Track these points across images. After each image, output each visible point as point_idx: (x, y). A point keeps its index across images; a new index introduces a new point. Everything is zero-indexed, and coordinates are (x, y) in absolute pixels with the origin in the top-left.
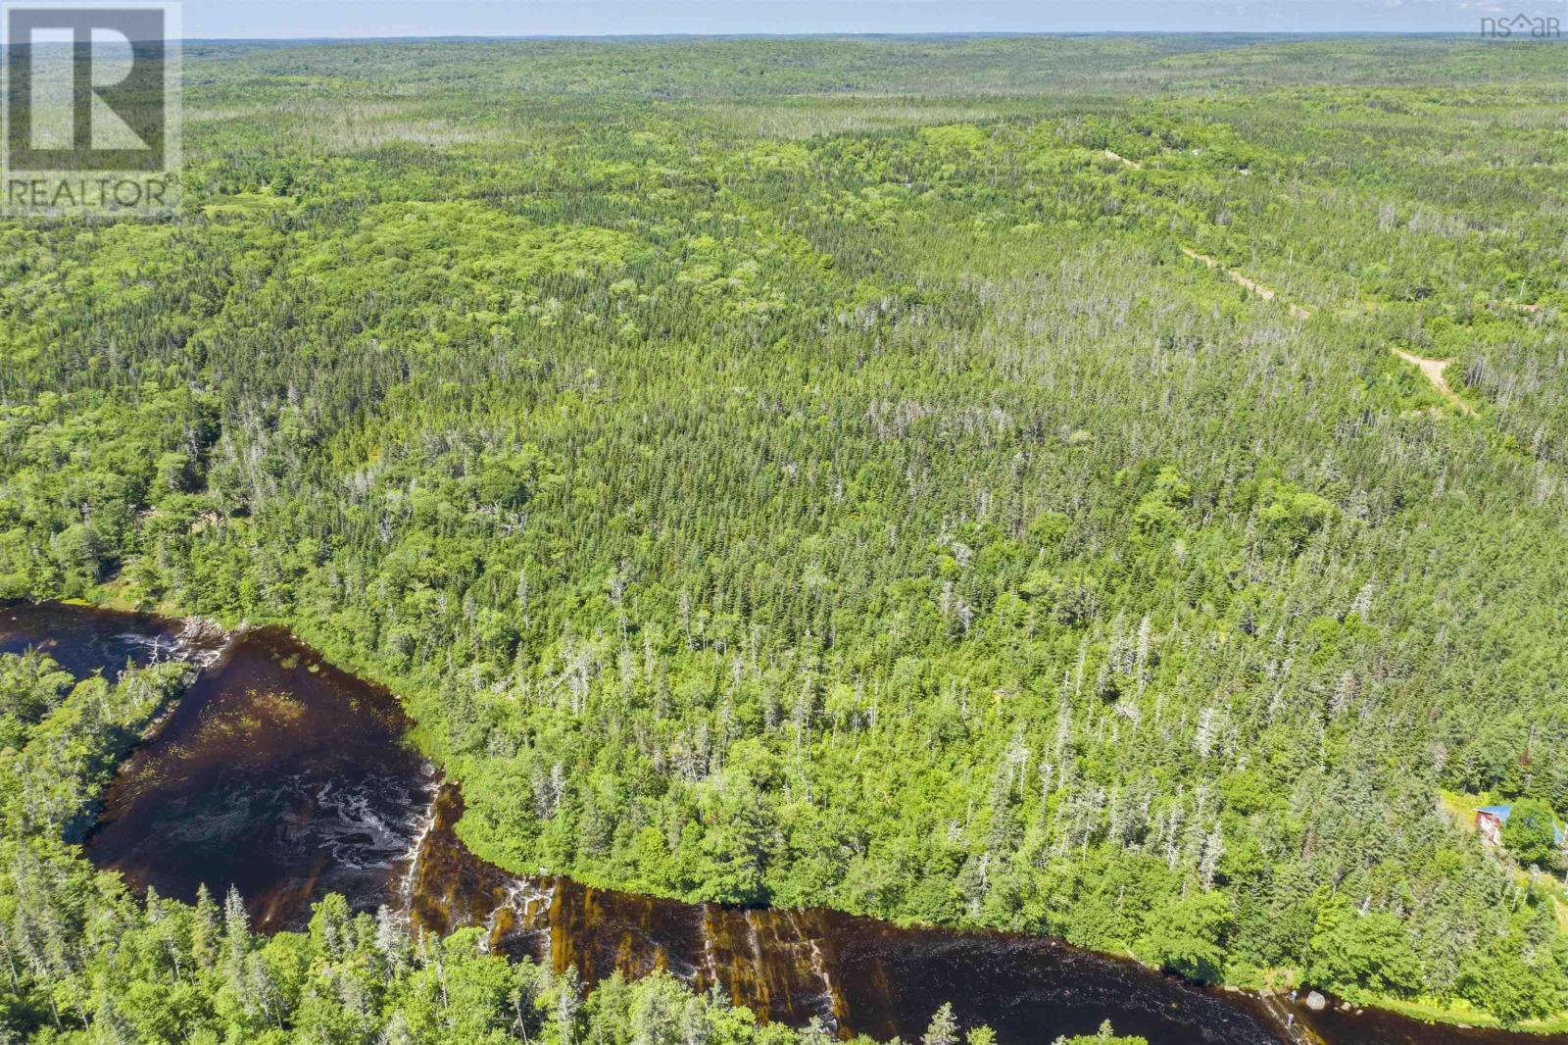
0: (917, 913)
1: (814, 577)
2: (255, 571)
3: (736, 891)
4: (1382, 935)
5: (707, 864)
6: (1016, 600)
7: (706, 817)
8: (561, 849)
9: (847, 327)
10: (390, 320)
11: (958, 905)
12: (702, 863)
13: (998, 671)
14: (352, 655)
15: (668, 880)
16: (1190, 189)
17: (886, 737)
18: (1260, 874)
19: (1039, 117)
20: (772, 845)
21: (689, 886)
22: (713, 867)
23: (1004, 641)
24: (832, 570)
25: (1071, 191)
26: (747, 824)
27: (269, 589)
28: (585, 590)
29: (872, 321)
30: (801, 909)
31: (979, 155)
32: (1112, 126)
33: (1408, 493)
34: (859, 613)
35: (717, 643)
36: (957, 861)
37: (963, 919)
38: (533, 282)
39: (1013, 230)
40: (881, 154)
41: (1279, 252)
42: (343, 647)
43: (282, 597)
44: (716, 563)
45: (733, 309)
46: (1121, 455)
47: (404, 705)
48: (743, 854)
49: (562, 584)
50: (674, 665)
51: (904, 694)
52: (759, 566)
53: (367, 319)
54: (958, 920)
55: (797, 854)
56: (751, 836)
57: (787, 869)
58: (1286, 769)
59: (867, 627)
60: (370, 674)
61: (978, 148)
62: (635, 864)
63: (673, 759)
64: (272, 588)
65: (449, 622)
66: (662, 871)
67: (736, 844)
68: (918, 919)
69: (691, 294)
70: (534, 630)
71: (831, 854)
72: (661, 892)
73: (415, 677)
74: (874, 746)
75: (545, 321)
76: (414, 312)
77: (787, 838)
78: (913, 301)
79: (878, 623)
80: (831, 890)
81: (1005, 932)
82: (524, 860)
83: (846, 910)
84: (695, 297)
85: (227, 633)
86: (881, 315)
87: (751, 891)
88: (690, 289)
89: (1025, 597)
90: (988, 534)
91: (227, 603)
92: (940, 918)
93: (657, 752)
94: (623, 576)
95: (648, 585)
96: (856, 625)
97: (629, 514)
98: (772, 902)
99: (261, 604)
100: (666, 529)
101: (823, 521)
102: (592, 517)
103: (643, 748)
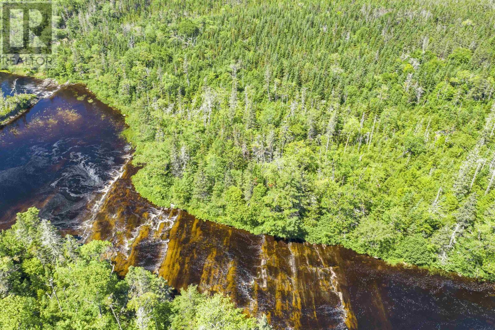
0: (401, 257)
1: (335, 70)
2: (72, 57)
3: (284, 230)
5: (266, 212)
6: (449, 86)
7: (269, 183)
8: (182, 195)
11: (432, 255)
12: (264, 211)
14: (109, 96)
15: (242, 219)
17: (376, 149)
20: (309, 204)
21: (255, 224)
22: (270, 214)
23: (440, 107)
24: (344, 66)
26: (294, 189)
27: (78, 66)
28: (219, 71)
30: (324, 245)
34: (359, 88)
35: (283, 98)
36: (432, 227)
37: (434, 264)
42: (105, 92)
43: (83, 70)
44: (286, 63)
47: (126, 119)
48: (290, 208)
49: (209, 68)
50: (260, 107)
51: (387, 128)
52: (307, 64)
54: (430, 265)
55: (324, 211)
56: (296, 197)
57: (317, 219)
59: (364, 95)
60: (114, 105)
62: (224, 207)
63: (253, 150)
66: (239, 213)
67: (286, 201)
68: (401, 261)
70: (191, 87)
71: (349, 214)
72: (238, 225)
73: (132, 106)
74: (369, 153)
77: (319, 201)
79: (369, 93)
80: (345, 236)
81: (463, 277)
82: (163, 198)
83: (354, 249)
85: (60, 85)
87: (294, 232)
89: (453, 84)
90: (428, 56)
91: (62, 72)
92: (418, 262)
93: (244, 145)
94: (238, 65)
95: (251, 70)
96: (358, 93)
97: (245, 41)
98: (306, 239)
99: (75, 74)
100: (262, 48)
101: (340, 49)
102: (227, 42)
103: (236, 143)
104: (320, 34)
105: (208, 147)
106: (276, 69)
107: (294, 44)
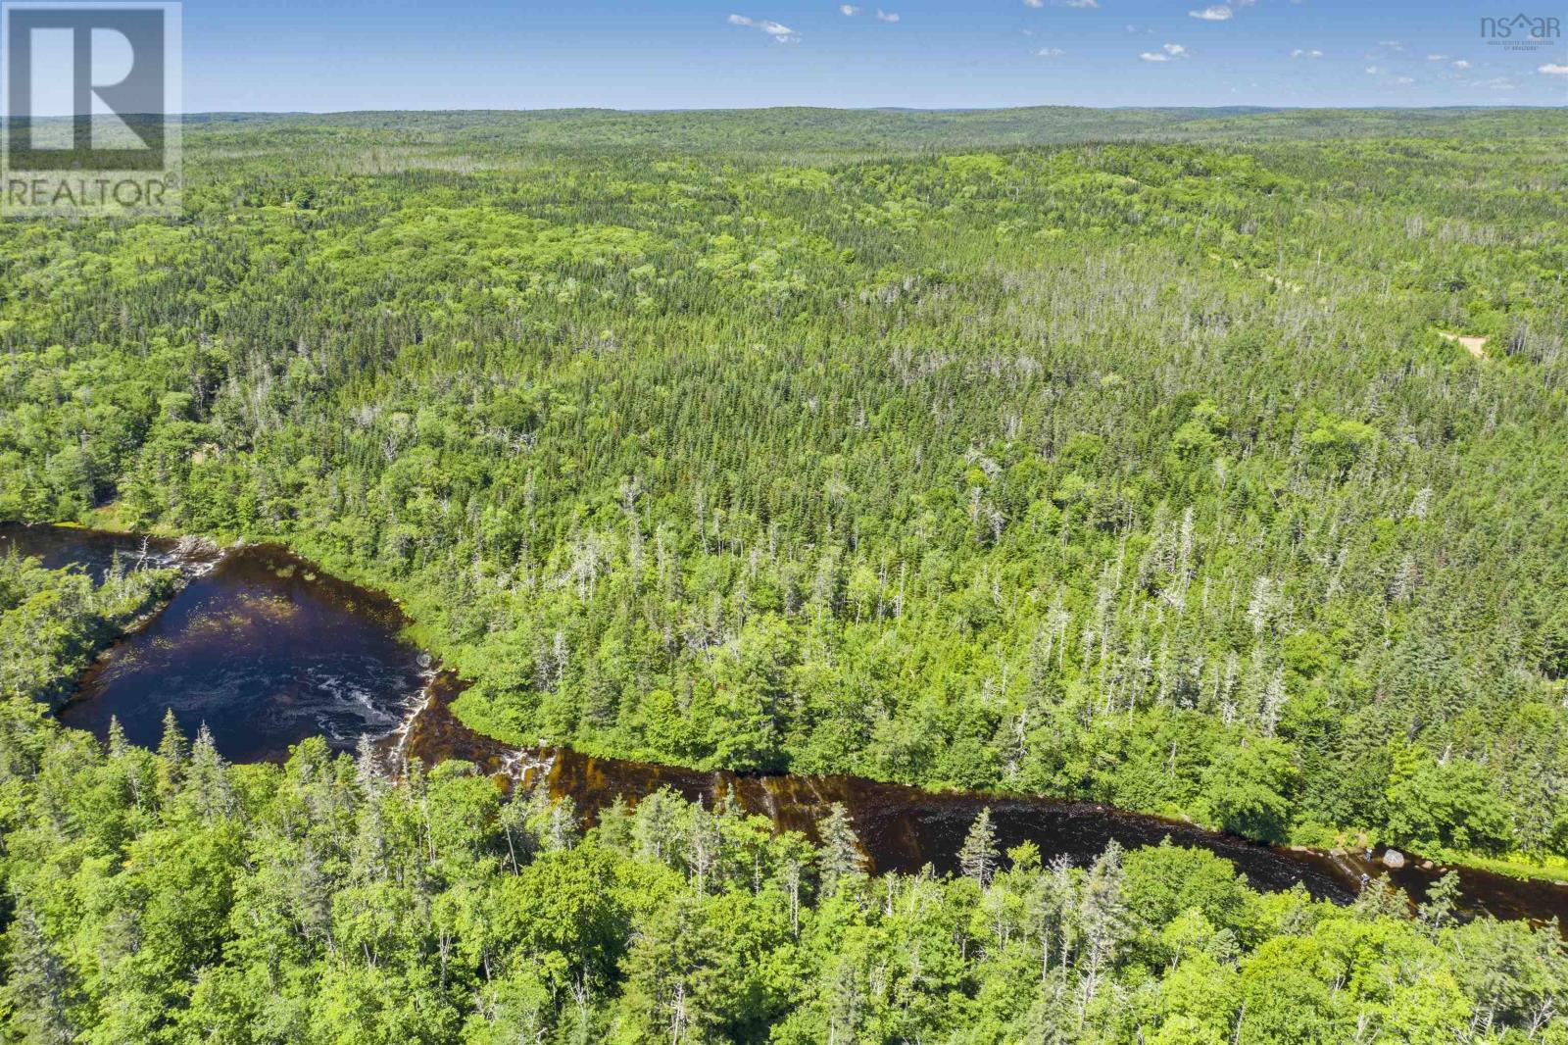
0: (948, 778)
1: (835, 487)
2: (253, 485)
3: (750, 752)
4: (1466, 780)
5: (719, 724)
6: (1049, 508)
8: (561, 718)
9: (868, 303)
10: (404, 294)
11: (994, 768)
12: (714, 724)
13: (1031, 573)
14: (351, 565)
15: (677, 744)
16: (1213, 206)
17: (913, 623)
18: (1328, 726)
19: (1059, 148)
20: (790, 707)
21: (704, 751)
22: (726, 726)
23: (1036, 546)
24: (853, 480)
25: (1094, 205)
26: (764, 679)
27: (267, 504)
28: (595, 500)
29: (894, 298)
30: (822, 776)
31: (1000, 179)
32: (1133, 155)
33: (1458, 425)
34: (882, 519)
35: (734, 546)
36: (990, 722)
37: (999, 784)
38: (550, 269)
39: (1037, 235)
40: (901, 179)
41: (1308, 255)
42: (341, 558)
43: (280, 513)
44: (734, 478)
45: (751, 288)
46: (1156, 394)
47: (402, 607)
48: (759, 713)
49: (572, 496)
50: (687, 567)
51: (932, 588)
52: (778, 478)
53: (381, 295)
54: (992, 786)
55: (817, 717)
56: (768, 693)
57: (807, 733)
58: (1347, 643)
59: (891, 532)
60: (368, 581)
61: (999, 173)
62: (642, 730)
63: (686, 635)
64: (270, 503)
65: (453, 525)
66: (670, 735)
67: (751, 701)
68: (950, 785)
69: (711, 279)
70: (539, 536)
71: (854, 713)
72: (669, 760)
73: (414, 580)
74: (900, 631)
75: (563, 297)
76: (430, 289)
77: (807, 700)
78: (936, 281)
79: (903, 527)
80: (855, 756)
82: (523, 731)
83: (871, 776)
84: (715, 281)
85: (222, 548)
86: (904, 294)
87: (767, 753)
88: (710, 275)
89: (1060, 505)
90: (1019, 452)
91: (224, 520)
92: (974, 782)
93: (668, 629)
94: (635, 486)
95: (662, 495)
96: (881, 531)
97: (642, 437)
98: (791, 769)
99: (258, 522)
100: (681, 451)
101: (845, 444)
102: (604, 440)
103: (653, 625)
104: (804, 416)
105: (598, 638)
106: (715, 492)
107: (749, 439)
